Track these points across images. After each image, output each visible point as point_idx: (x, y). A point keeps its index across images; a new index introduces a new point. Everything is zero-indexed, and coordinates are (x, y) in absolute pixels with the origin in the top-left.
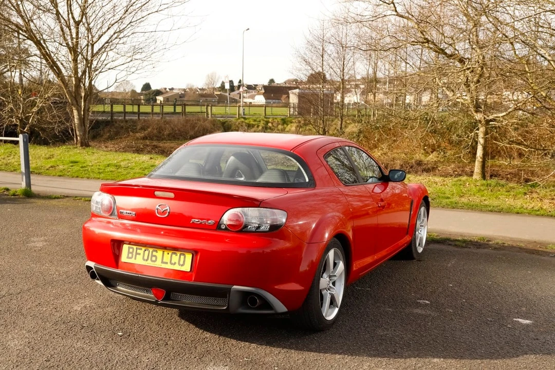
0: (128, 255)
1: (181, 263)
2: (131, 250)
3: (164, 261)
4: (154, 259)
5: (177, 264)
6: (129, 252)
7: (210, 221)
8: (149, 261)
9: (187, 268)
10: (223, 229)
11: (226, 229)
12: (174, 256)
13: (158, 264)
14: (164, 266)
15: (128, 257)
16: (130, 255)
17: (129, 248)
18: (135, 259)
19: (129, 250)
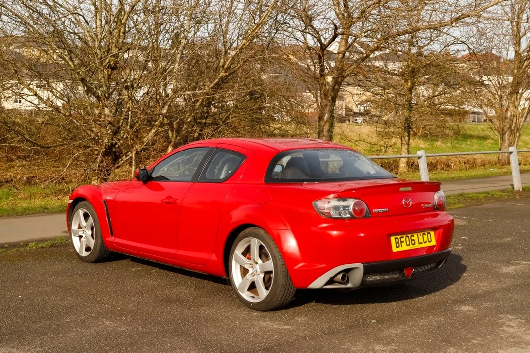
1: (430, 240)
2: (397, 240)
3: (420, 242)
6: (396, 243)
8: (411, 245)
9: (434, 243)
12: (424, 236)
13: (417, 246)
14: (421, 246)
15: (397, 247)
17: (395, 239)
18: (402, 246)
19: (396, 241)
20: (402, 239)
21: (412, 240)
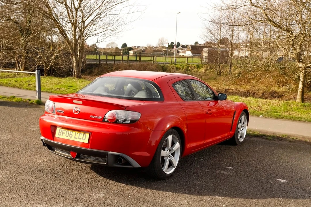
0: (59, 133)
1: (84, 138)
2: (60, 131)
3: (76, 137)
4: (71, 136)
5: (82, 139)
7: (99, 117)
9: (86, 141)
10: (106, 121)
11: (107, 121)
12: (80, 134)
13: (73, 139)
14: (75, 140)
15: (59, 135)
16: (60, 134)
18: (62, 136)
20: (64, 132)
21: (70, 134)
